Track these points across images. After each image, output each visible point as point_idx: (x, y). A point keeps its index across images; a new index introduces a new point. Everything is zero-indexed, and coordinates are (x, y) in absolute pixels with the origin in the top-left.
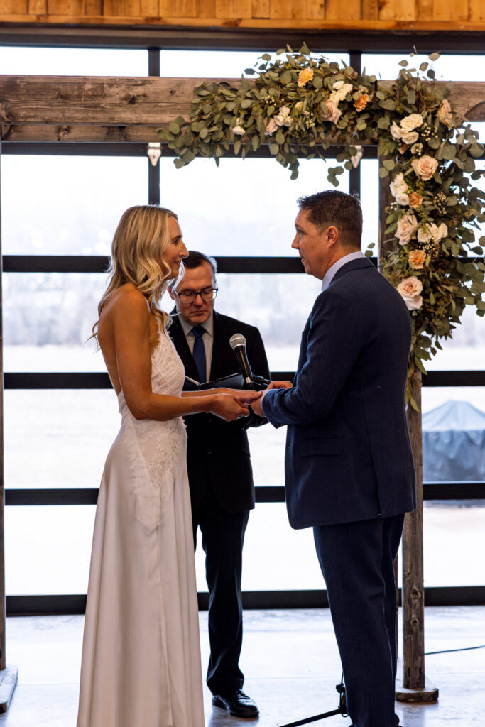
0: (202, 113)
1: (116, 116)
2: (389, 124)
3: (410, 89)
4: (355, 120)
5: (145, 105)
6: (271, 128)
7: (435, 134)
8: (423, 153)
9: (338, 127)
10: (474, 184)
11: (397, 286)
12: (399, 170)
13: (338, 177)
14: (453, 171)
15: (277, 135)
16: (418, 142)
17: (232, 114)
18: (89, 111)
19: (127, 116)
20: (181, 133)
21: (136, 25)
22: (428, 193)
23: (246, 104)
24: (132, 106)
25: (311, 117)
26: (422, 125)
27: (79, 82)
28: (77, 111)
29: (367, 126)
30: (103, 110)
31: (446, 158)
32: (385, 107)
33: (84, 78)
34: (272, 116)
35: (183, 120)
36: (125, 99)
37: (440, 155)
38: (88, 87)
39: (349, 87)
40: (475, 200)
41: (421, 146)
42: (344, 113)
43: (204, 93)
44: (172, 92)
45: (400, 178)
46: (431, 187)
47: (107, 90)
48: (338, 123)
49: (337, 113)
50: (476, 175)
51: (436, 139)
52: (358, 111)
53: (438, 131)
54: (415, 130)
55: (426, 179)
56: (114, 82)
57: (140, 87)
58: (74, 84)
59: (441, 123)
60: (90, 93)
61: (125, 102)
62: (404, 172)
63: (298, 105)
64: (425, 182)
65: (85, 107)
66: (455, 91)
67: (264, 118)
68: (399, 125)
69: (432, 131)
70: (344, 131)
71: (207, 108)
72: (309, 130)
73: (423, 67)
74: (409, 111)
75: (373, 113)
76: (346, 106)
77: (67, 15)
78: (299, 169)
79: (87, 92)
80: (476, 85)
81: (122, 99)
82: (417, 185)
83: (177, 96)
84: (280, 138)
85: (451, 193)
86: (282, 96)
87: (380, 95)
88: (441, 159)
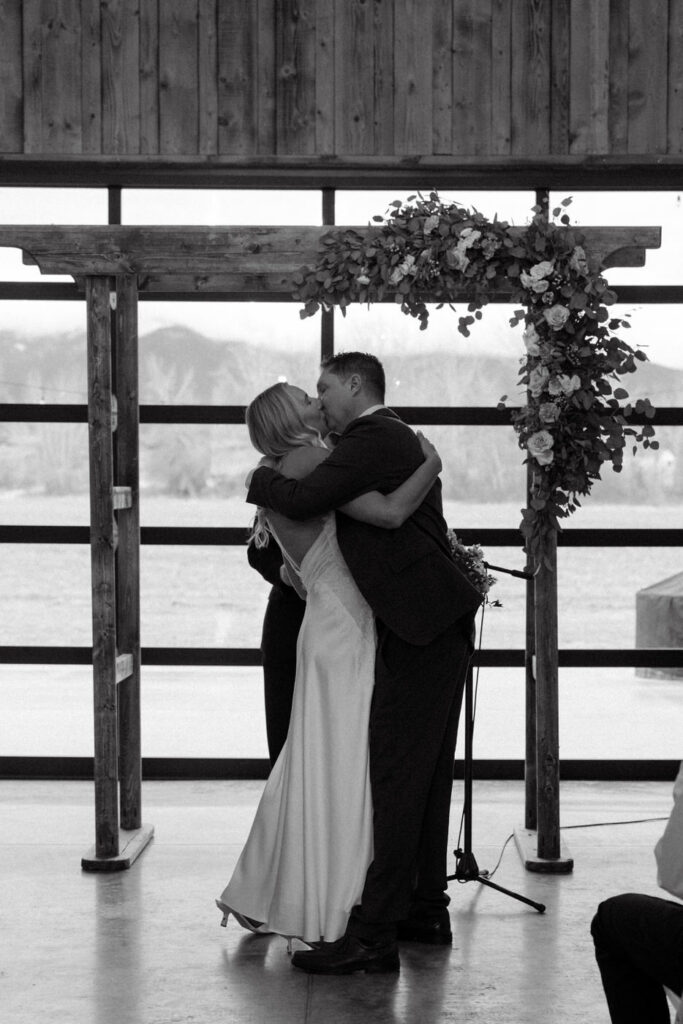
0: (327, 262)
2: (519, 272)
3: (542, 236)
4: (485, 268)
5: (269, 254)
6: (396, 277)
7: (568, 282)
8: (554, 303)
9: (467, 276)
10: (613, 334)
11: (527, 440)
12: (530, 319)
13: (469, 327)
14: (586, 321)
15: (402, 285)
16: (548, 290)
17: (355, 263)
18: (213, 261)
19: (253, 266)
20: (305, 283)
22: (560, 343)
23: (371, 253)
24: (257, 255)
25: (437, 266)
26: (553, 273)
27: (203, 232)
28: (201, 261)
29: (497, 274)
30: (227, 260)
31: (577, 307)
32: (514, 254)
33: (208, 227)
34: (397, 265)
35: (308, 269)
36: (250, 248)
37: (573, 304)
38: (212, 236)
39: (477, 234)
40: (615, 350)
41: (552, 294)
42: (473, 261)
43: (330, 241)
44: (297, 241)
45: (531, 327)
46: (563, 337)
47: (231, 239)
48: (466, 271)
49: (464, 261)
50: (614, 324)
51: (568, 288)
52: (487, 258)
53: (570, 279)
54: (546, 278)
55: (556, 329)
56: (238, 231)
57: (265, 236)
58: (198, 233)
59: (572, 271)
60: (214, 243)
61: (249, 252)
62: (535, 321)
63: (424, 253)
64: (556, 332)
65: (210, 257)
66: (589, 237)
67: (388, 267)
68: (528, 273)
69: (565, 277)
70: (473, 279)
71: (332, 257)
72: (435, 279)
73: (557, 212)
74: (539, 259)
75: (503, 260)
76: (474, 253)
78: (429, 319)
79: (211, 242)
80: (614, 230)
81: (246, 249)
82: (549, 335)
83: (303, 245)
84: (406, 287)
85: (586, 344)
86: (407, 244)
87: (508, 243)
88: (573, 308)
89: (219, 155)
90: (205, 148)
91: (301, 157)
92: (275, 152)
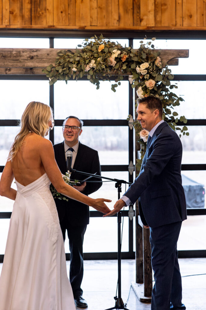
0: (60, 63)
1: (26, 64)
2: (135, 66)
3: (144, 52)
4: (122, 65)
5: (37, 59)
6: (88, 69)
7: (154, 71)
8: (149, 79)
9: (115, 68)
10: (171, 91)
11: (139, 132)
12: (140, 85)
13: (115, 88)
14: (161, 86)
15: (90, 71)
16: (147, 74)
17: (72, 63)
18: (14, 62)
19: (30, 64)
20: (51, 71)
21: (44, 29)
22: (152, 94)
23: (77, 59)
24: (32, 60)
25: (104, 64)
26: (149, 67)
27: (11, 51)
28: (10, 62)
29: (127, 67)
30: (20, 62)
31: (159, 80)
32: (134, 60)
33: (13, 49)
34: (88, 64)
35: (52, 66)
36: (29, 57)
37: (156, 79)
38: (14, 52)
39: (119, 52)
40: (172, 97)
41: (148, 75)
42: (117, 62)
43: (61, 54)
44: (48, 54)
45: (140, 88)
46: (153, 92)
47: (22, 54)
48: (115, 66)
49: (114, 62)
50: (172, 87)
51: (155, 73)
52: (123, 61)
53: (155, 69)
54: (146, 69)
55: (150, 89)
56: (24, 50)
57: (35, 53)
58: (9, 51)
59: (156, 66)
60: (15, 55)
61: (29, 58)
62: (142, 86)
63: (99, 59)
64: (150, 90)
65: (13, 61)
66: (162, 53)
67: (84, 65)
68: (139, 67)
69: (153, 69)
70: (118, 69)
71: (62, 60)
72: (103, 69)
73: (150, 43)
74: (144, 61)
75: (129, 62)
76: (118, 59)
77: (17, 25)
78: (100, 85)
79: (14, 54)
80: (171, 51)
81: (28, 57)
82: (147, 91)
83: (50, 56)
84: (91, 73)
85: (161, 95)
86: (92, 56)
87: (132, 55)
88: (156, 81)
89: (10, 25)
90: (5, 23)
91: (41, 26)
92: (31, 24)
